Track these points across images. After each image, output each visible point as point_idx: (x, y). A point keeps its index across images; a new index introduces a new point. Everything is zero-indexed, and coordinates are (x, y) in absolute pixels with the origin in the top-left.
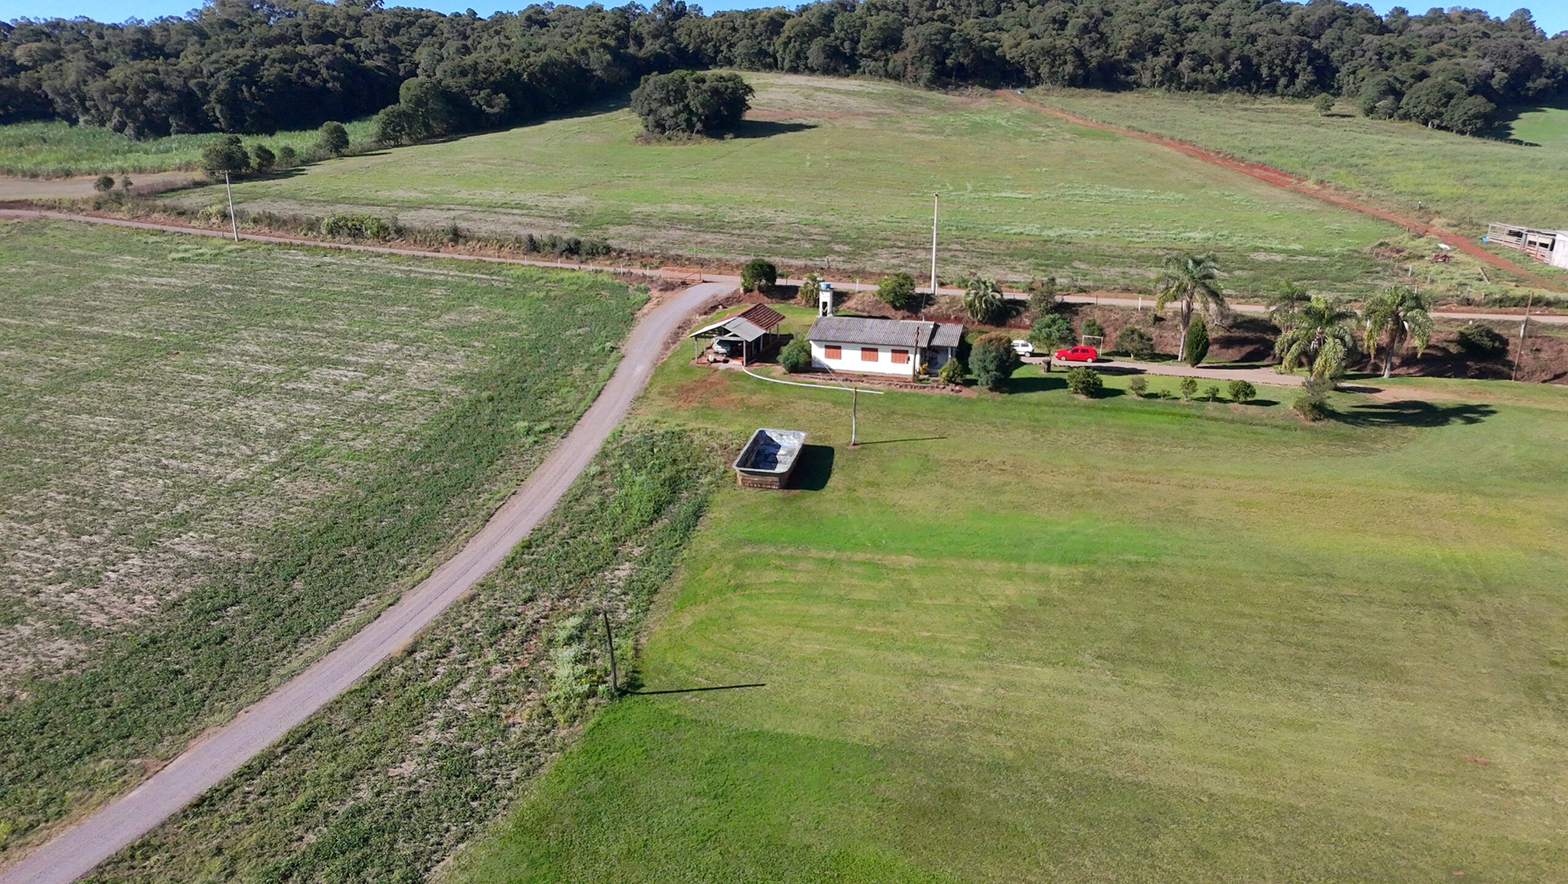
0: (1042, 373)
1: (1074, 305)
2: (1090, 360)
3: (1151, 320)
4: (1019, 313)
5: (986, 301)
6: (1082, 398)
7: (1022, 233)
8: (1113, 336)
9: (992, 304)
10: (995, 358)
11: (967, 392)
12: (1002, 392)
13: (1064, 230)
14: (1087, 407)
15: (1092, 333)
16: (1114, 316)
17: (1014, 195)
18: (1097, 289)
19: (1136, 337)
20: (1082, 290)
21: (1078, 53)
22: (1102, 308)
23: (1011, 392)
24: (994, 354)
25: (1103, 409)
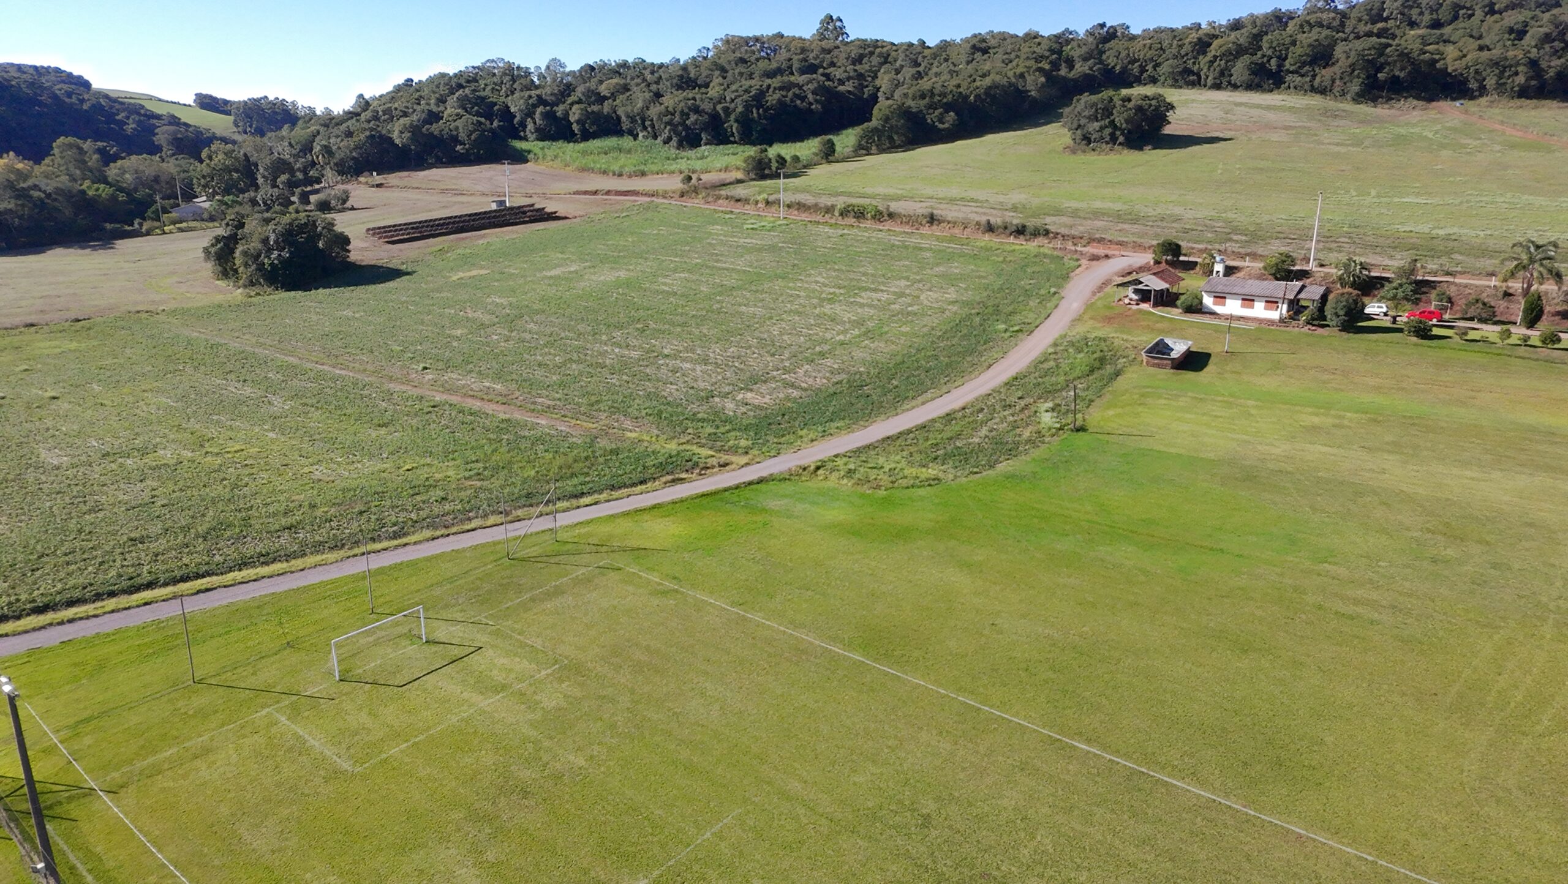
0: (1389, 325)
1: (1434, 282)
2: (1435, 320)
3: (1500, 295)
4: (1383, 286)
5: (1353, 275)
6: (1415, 339)
7: (1411, 231)
8: (1461, 303)
9: (1359, 277)
10: (1345, 306)
11: (1319, 331)
12: (1349, 332)
13: (1455, 231)
14: (1416, 345)
15: (1441, 301)
16: (1468, 291)
17: (1416, 201)
18: (1464, 273)
19: (1480, 305)
20: (1448, 274)
21: (1533, 64)
22: (1460, 285)
23: (1355, 333)
24: (1344, 303)
25: (1429, 347)
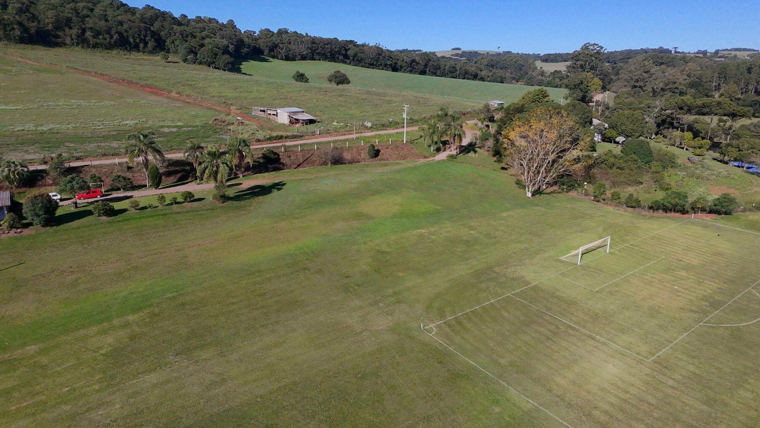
0: (73, 209)
1: (78, 167)
2: (99, 196)
3: (126, 169)
4: (43, 178)
5: (18, 174)
6: (104, 218)
7: (23, 130)
8: (108, 181)
9: (23, 175)
10: (42, 207)
11: (26, 232)
12: (51, 226)
13: (51, 126)
14: (109, 222)
15: (95, 181)
16: (104, 170)
17: (8, 107)
18: (87, 157)
19: (121, 179)
20: (78, 159)
21: (20, 24)
22: (95, 167)
23: (58, 225)
24: (40, 205)
25: (119, 221)
